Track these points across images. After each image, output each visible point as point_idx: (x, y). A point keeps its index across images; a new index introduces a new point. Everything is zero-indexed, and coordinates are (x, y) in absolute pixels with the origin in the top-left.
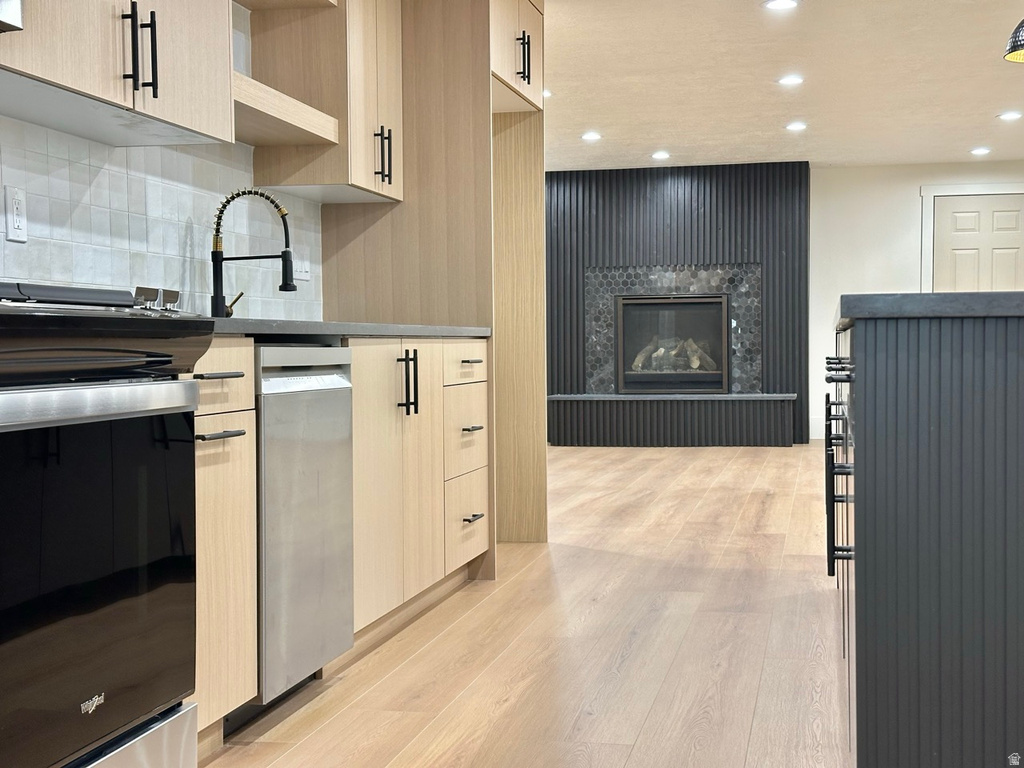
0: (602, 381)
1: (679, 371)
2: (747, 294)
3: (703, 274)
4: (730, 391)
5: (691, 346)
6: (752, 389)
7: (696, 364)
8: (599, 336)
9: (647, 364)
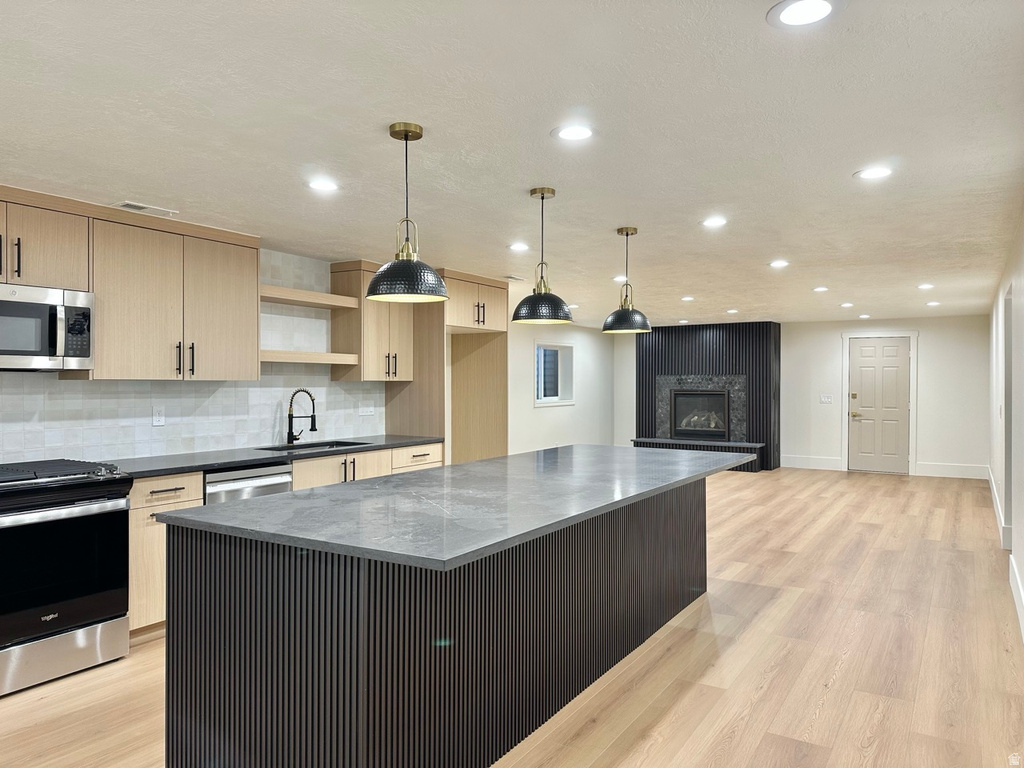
0: (663, 432)
1: (704, 429)
2: (739, 390)
3: (716, 379)
4: (729, 441)
5: (714, 415)
6: (741, 440)
7: (713, 425)
8: (663, 410)
9: (688, 424)
